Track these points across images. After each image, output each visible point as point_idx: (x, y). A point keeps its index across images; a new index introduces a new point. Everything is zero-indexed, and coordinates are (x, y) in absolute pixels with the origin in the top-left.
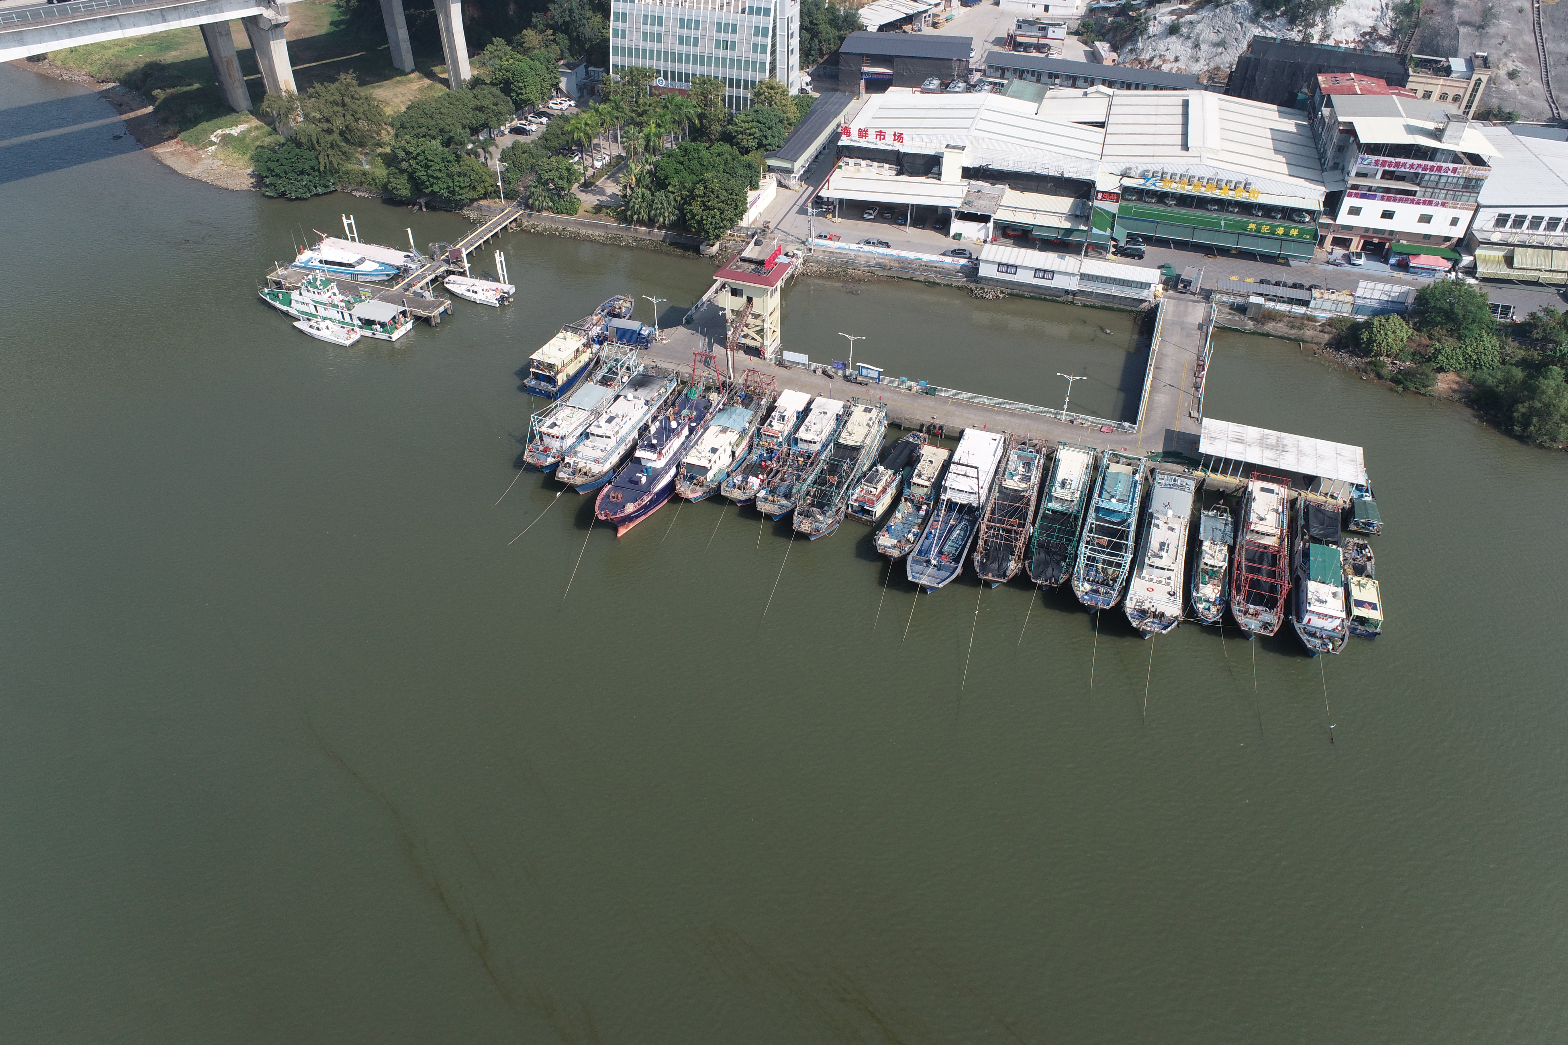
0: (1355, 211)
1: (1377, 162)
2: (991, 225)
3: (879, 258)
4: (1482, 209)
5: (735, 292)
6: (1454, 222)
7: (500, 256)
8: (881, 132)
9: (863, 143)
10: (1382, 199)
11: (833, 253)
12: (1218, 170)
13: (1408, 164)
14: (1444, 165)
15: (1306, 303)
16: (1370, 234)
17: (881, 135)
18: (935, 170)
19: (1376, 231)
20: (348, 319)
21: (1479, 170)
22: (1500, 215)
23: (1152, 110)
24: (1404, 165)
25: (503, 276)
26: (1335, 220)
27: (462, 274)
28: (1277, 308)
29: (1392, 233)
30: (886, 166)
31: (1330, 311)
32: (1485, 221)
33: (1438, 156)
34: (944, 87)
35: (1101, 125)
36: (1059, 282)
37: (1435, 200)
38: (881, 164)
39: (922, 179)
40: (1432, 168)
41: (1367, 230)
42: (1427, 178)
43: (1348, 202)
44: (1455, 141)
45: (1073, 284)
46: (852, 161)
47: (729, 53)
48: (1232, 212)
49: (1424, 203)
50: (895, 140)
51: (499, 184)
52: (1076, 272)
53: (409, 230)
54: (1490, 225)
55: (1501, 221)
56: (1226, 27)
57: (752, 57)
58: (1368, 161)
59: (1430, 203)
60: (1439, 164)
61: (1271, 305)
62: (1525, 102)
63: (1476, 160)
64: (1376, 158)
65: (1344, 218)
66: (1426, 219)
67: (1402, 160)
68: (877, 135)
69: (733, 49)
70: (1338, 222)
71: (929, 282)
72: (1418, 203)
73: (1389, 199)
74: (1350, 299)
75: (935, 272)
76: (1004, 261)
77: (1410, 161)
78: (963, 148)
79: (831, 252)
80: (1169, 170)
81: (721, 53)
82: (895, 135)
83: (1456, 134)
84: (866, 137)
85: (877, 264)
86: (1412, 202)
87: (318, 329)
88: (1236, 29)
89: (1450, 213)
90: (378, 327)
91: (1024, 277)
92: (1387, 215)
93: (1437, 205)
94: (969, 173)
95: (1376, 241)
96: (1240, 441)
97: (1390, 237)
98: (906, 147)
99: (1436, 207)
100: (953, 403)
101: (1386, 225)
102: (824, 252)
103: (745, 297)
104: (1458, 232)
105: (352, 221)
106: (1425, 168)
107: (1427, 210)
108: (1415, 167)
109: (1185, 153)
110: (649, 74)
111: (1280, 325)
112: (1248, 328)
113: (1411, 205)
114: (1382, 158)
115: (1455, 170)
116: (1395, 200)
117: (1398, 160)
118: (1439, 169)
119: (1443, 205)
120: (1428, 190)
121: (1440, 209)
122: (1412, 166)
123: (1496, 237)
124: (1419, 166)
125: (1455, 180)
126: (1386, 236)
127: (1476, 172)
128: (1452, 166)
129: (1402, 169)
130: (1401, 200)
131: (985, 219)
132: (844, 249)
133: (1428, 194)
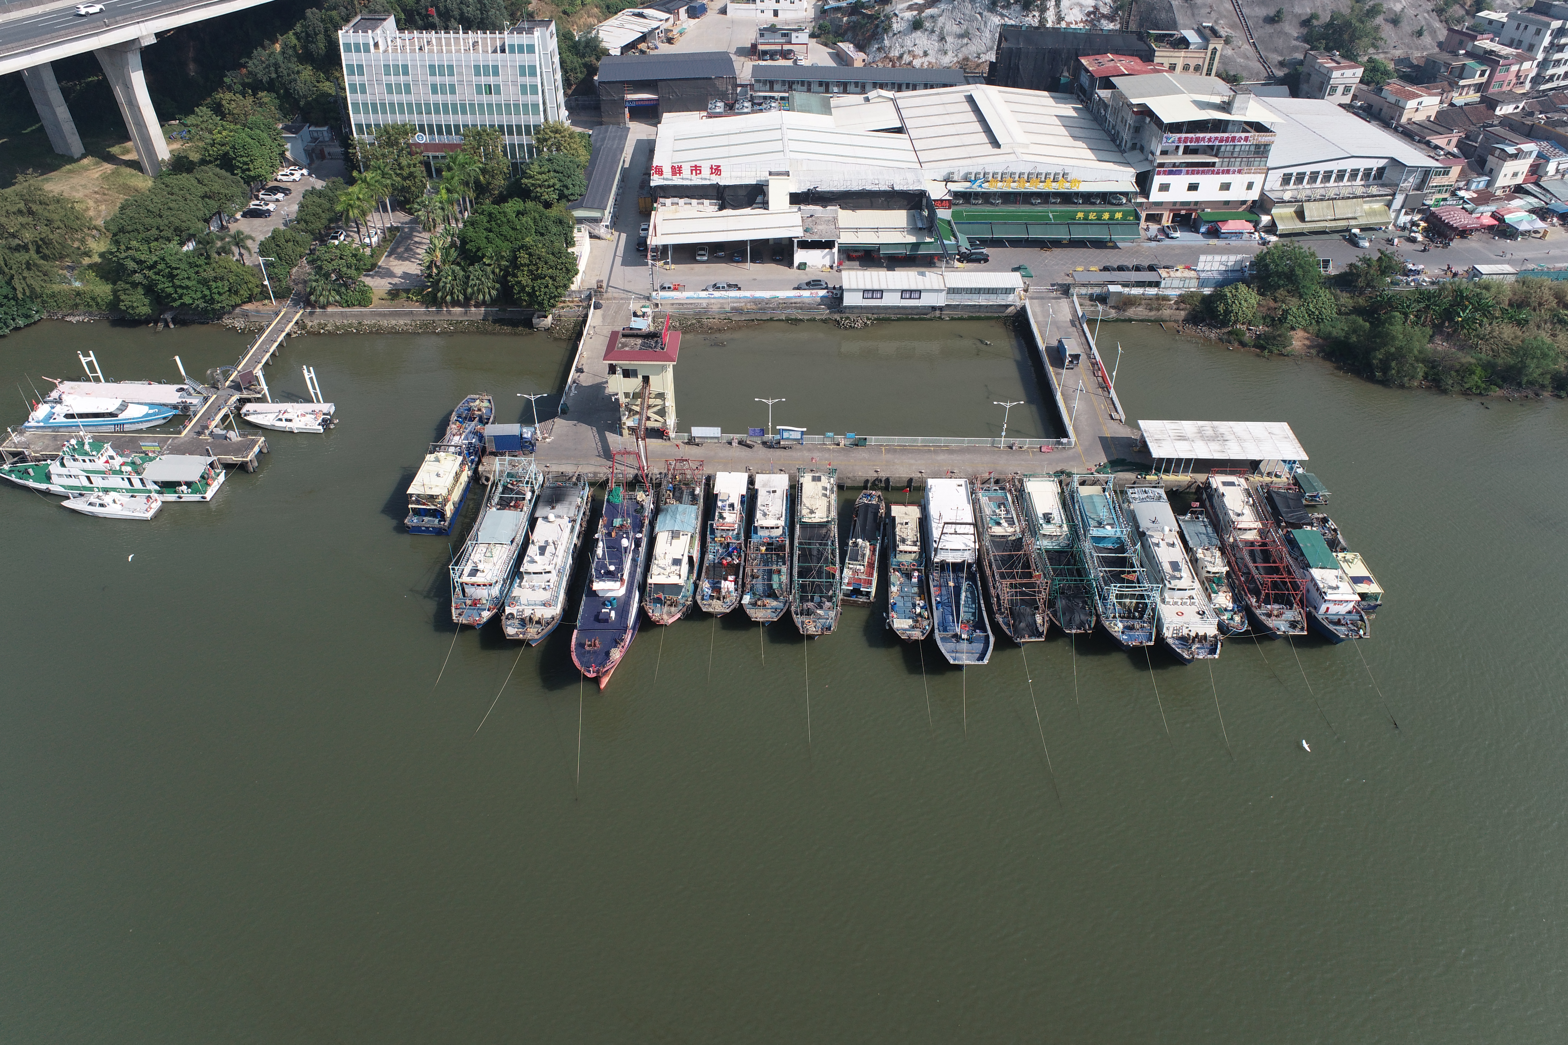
0: (1164, 188)
1: (1180, 139)
2: (835, 250)
3: (733, 302)
4: (1270, 172)
5: (627, 374)
6: (1250, 186)
7: (309, 371)
8: (696, 166)
9: (677, 181)
10: (1187, 173)
11: (682, 304)
12: (1036, 164)
13: (1207, 138)
14: (1238, 135)
15: (1157, 284)
16: (1178, 207)
17: (696, 169)
18: (759, 199)
19: (1182, 203)
20: (137, 484)
21: (1266, 136)
22: (1284, 175)
23: (941, 110)
24: (1204, 139)
25: (316, 394)
26: (1148, 198)
27: (262, 400)
28: (1132, 292)
29: (1196, 203)
30: (707, 202)
31: (1179, 288)
32: (1274, 180)
33: (1230, 127)
34: (731, 109)
35: (899, 130)
36: (927, 300)
37: (1232, 169)
38: (701, 201)
39: (748, 210)
40: (1227, 139)
41: (1175, 203)
42: (1223, 149)
43: (1158, 180)
44: (1242, 112)
45: (940, 300)
46: (668, 201)
47: (494, 98)
48: (1055, 203)
49: (1223, 172)
50: (712, 173)
51: (266, 283)
52: (942, 287)
53: (177, 358)
54: (1277, 185)
55: (1286, 179)
56: (967, 18)
57: (522, 99)
58: (1172, 139)
59: (1228, 172)
60: (1233, 135)
61: (1126, 290)
62: (1243, 64)
63: (1259, 127)
64: (1179, 135)
65: (1156, 195)
66: (1226, 187)
67: (1201, 135)
68: (692, 170)
69: (498, 92)
70: (1151, 200)
71: (792, 320)
72: (1218, 173)
73: (1193, 173)
74: (1193, 274)
75: (796, 308)
76: (869, 287)
77: (1208, 135)
78: (787, 174)
79: (680, 304)
80: (990, 170)
81: (485, 98)
82: (711, 168)
83: (1243, 105)
84: (680, 173)
85: (733, 309)
86: (1213, 173)
87: (102, 505)
88: (977, 19)
89: (1246, 178)
90: (184, 488)
91: (892, 300)
92: (1193, 187)
93: (1234, 173)
94: (796, 199)
95: (1183, 212)
96: (1182, 438)
97: (1195, 207)
98: (724, 180)
99: (1233, 175)
100: (888, 451)
101: (1193, 197)
102: (673, 304)
103: (640, 377)
104: (1254, 195)
105: (93, 358)
106: (1221, 141)
108: (1212, 140)
109: (997, 151)
110: (406, 130)
111: (1140, 309)
112: (1111, 316)
114: (1184, 135)
115: (1246, 139)
116: (1198, 173)
117: (1198, 135)
118: (1233, 139)
119: (1240, 172)
121: (1237, 176)
122: (1210, 140)
123: (1287, 196)
124: (1216, 138)
125: (1247, 148)
126: (1192, 207)
127: (1262, 138)
128: (1243, 135)
129: (1202, 143)
130: (1203, 172)
131: (829, 245)
132: (692, 298)
133: (1225, 164)
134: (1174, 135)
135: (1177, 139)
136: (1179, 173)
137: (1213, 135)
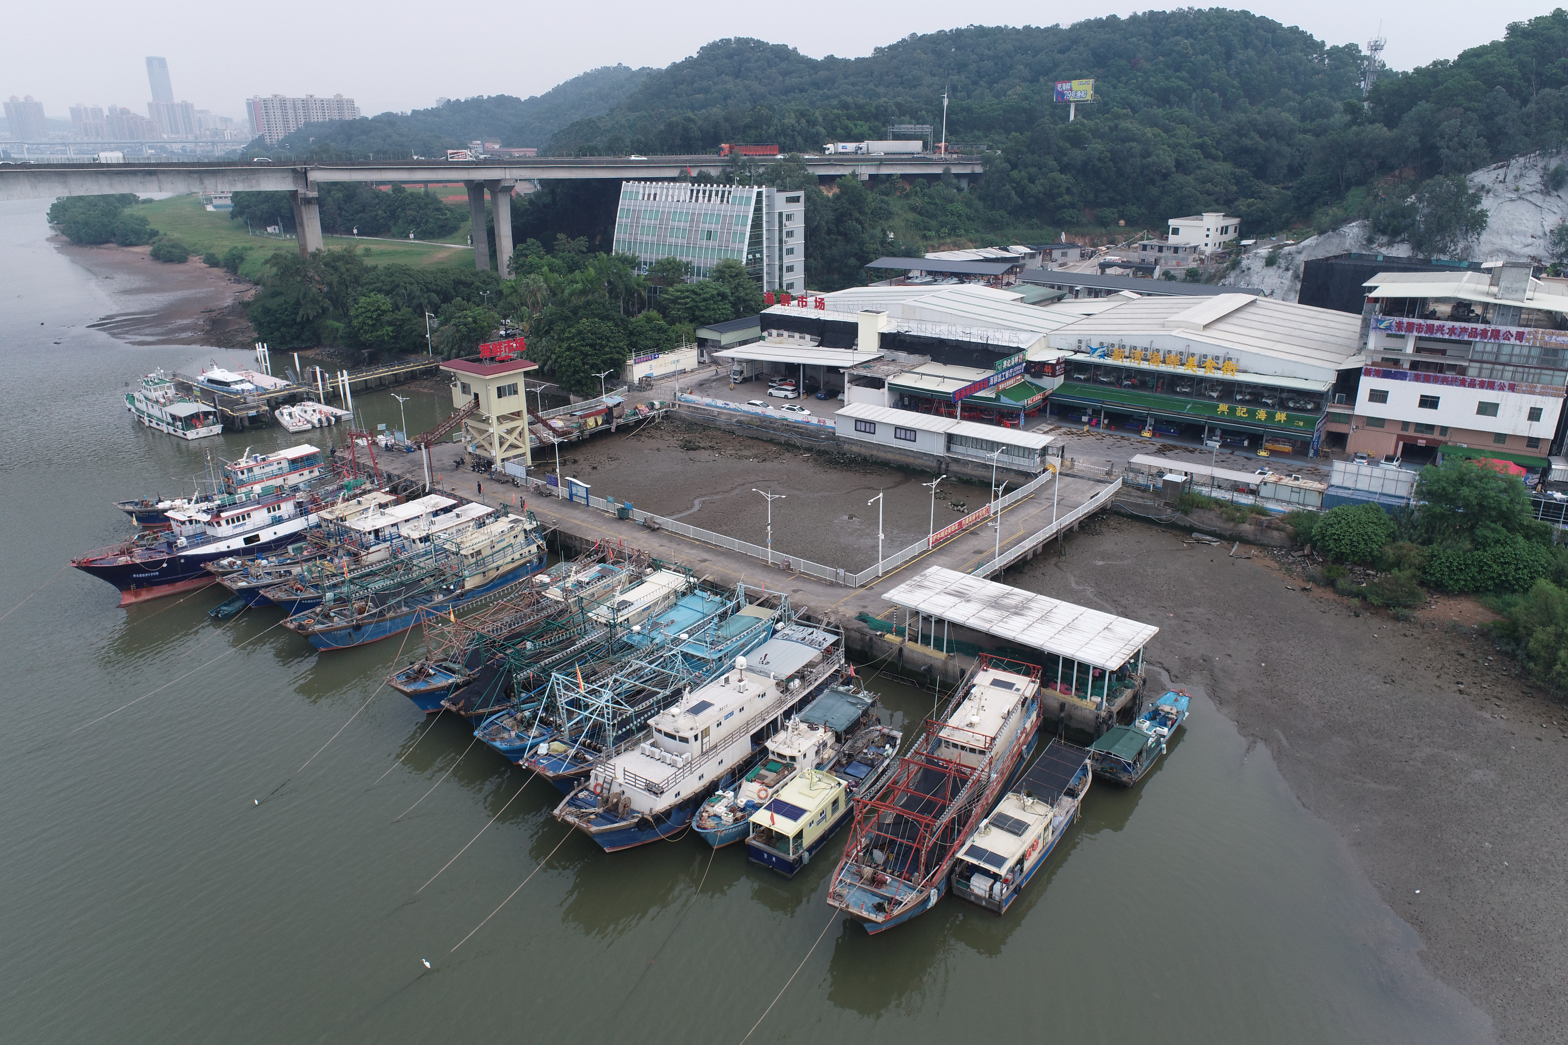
1: (1399, 325)
3: (741, 416)
5: (465, 388)
6: (1535, 414)
9: (785, 311)
10: (1417, 379)
13: (1444, 327)
16: (1411, 432)
17: (803, 301)
18: (850, 339)
19: (1418, 427)
21: (1558, 335)
24: (1441, 329)
26: (1353, 409)
29: (1444, 430)
30: (808, 337)
31: (1289, 502)
36: (921, 445)
37: (1498, 382)
38: (802, 335)
40: (1484, 333)
41: (1405, 425)
42: (1479, 348)
43: (1366, 384)
44: (1518, 296)
45: (938, 449)
46: (774, 332)
47: (711, 243)
49: (1482, 385)
50: (816, 307)
52: (948, 434)
57: (731, 246)
58: (1386, 324)
59: (1491, 386)
60: (1495, 327)
64: (1397, 319)
65: (1363, 407)
66: (1487, 409)
68: (799, 302)
69: (715, 238)
71: (785, 442)
72: (1472, 385)
73: (1427, 380)
74: (1322, 488)
75: (797, 433)
76: (862, 417)
77: (1450, 324)
81: (705, 243)
82: (816, 301)
83: (1515, 285)
84: (788, 304)
86: (1463, 383)
89: (1526, 401)
91: (883, 438)
92: (1429, 402)
93: (1502, 388)
95: (1422, 443)
98: (828, 316)
99: (1501, 393)
101: (1427, 416)
103: (472, 394)
104: (1543, 430)
106: (1474, 334)
107: (1489, 396)
108: (1457, 332)
113: (1462, 389)
114: (1405, 320)
115: (1520, 336)
116: (1436, 381)
117: (1430, 322)
118: (1496, 334)
119: (1512, 388)
120: (1485, 366)
121: (1509, 394)
122: (1452, 330)
124: (1464, 330)
125: (1525, 351)
126: (1436, 436)
127: (1559, 339)
128: (1516, 329)
130: (1445, 381)
133: (1486, 373)
134: (1388, 318)
135: (1394, 324)
136: (1402, 376)
137: (1457, 324)
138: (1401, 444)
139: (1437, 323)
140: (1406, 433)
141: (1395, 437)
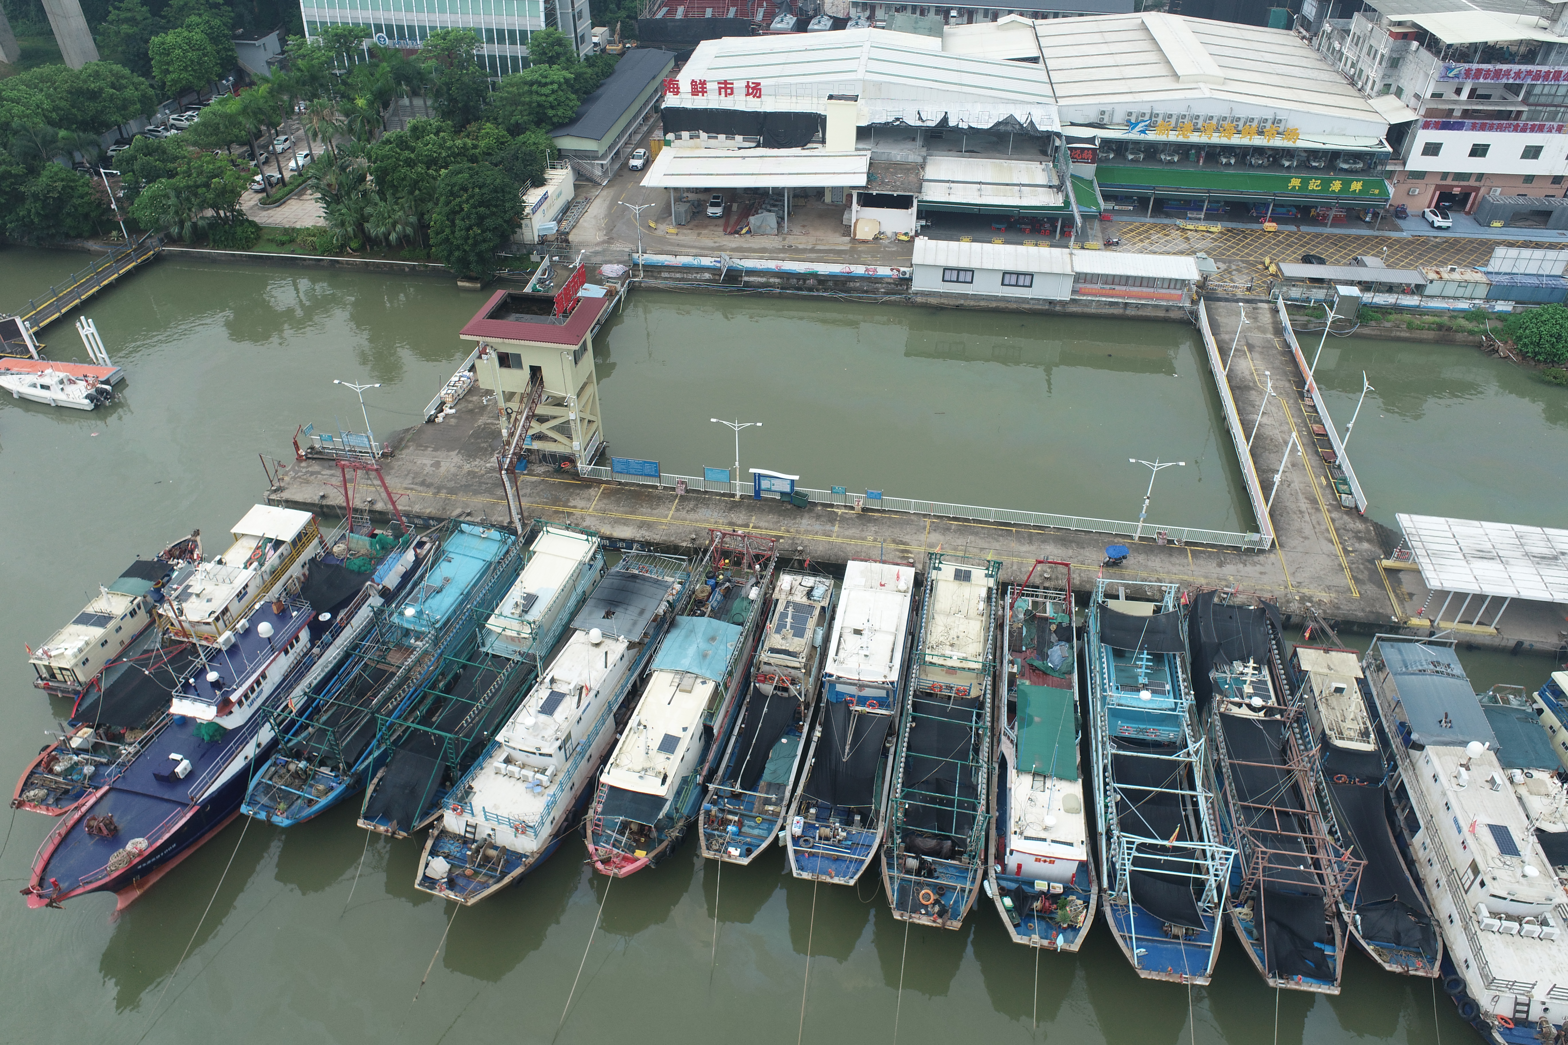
1: (1468, 71)
2: (914, 210)
8: (725, 82)
9: (699, 103)
10: (1474, 128)
13: (1513, 71)
14: (1564, 69)
17: (726, 87)
18: (816, 135)
24: (1508, 72)
28: (1377, 299)
29: (1480, 176)
30: (739, 137)
34: (804, 26)
35: (1035, 60)
36: (1041, 291)
37: (1548, 124)
39: (796, 151)
40: (1546, 75)
42: (1537, 90)
43: (1424, 137)
45: (1062, 292)
46: (686, 133)
48: (1255, 163)
50: (748, 94)
51: (113, 206)
52: (1069, 271)
58: (1455, 72)
60: (1557, 68)
64: (1467, 66)
65: (1416, 161)
66: (1533, 153)
68: (720, 88)
70: (1407, 168)
72: (1524, 130)
73: (1483, 128)
74: (1480, 277)
76: (951, 264)
77: (1516, 68)
78: (856, 98)
82: (748, 86)
84: (703, 92)
86: (1516, 129)
91: (987, 286)
92: (1479, 151)
93: (1550, 131)
94: (867, 134)
95: (1456, 191)
96: (1486, 554)
97: (1477, 184)
98: (765, 105)
99: (1549, 135)
101: (1476, 166)
103: (526, 368)
106: (1537, 76)
107: (1535, 139)
108: (1522, 76)
109: (1177, 85)
110: (363, 30)
113: (1514, 134)
114: (1475, 66)
116: (1491, 128)
117: (1499, 66)
118: (1557, 75)
119: (1560, 130)
120: (1539, 109)
121: (1556, 137)
122: (1518, 74)
124: (1529, 73)
126: (1472, 183)
129: (1504, 81)
130: (1500, 128)
132: (690, 266)
133: (1538, 116)
134: (1459, 65)
135: (1463, 72)
136: (1457, 126)
137: (1524, 68)
138: (1438, 193)
139: (1505, 67)
140: (1444, 183)
141: (1433, 187)
